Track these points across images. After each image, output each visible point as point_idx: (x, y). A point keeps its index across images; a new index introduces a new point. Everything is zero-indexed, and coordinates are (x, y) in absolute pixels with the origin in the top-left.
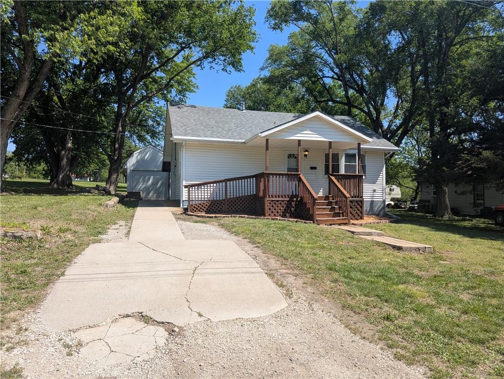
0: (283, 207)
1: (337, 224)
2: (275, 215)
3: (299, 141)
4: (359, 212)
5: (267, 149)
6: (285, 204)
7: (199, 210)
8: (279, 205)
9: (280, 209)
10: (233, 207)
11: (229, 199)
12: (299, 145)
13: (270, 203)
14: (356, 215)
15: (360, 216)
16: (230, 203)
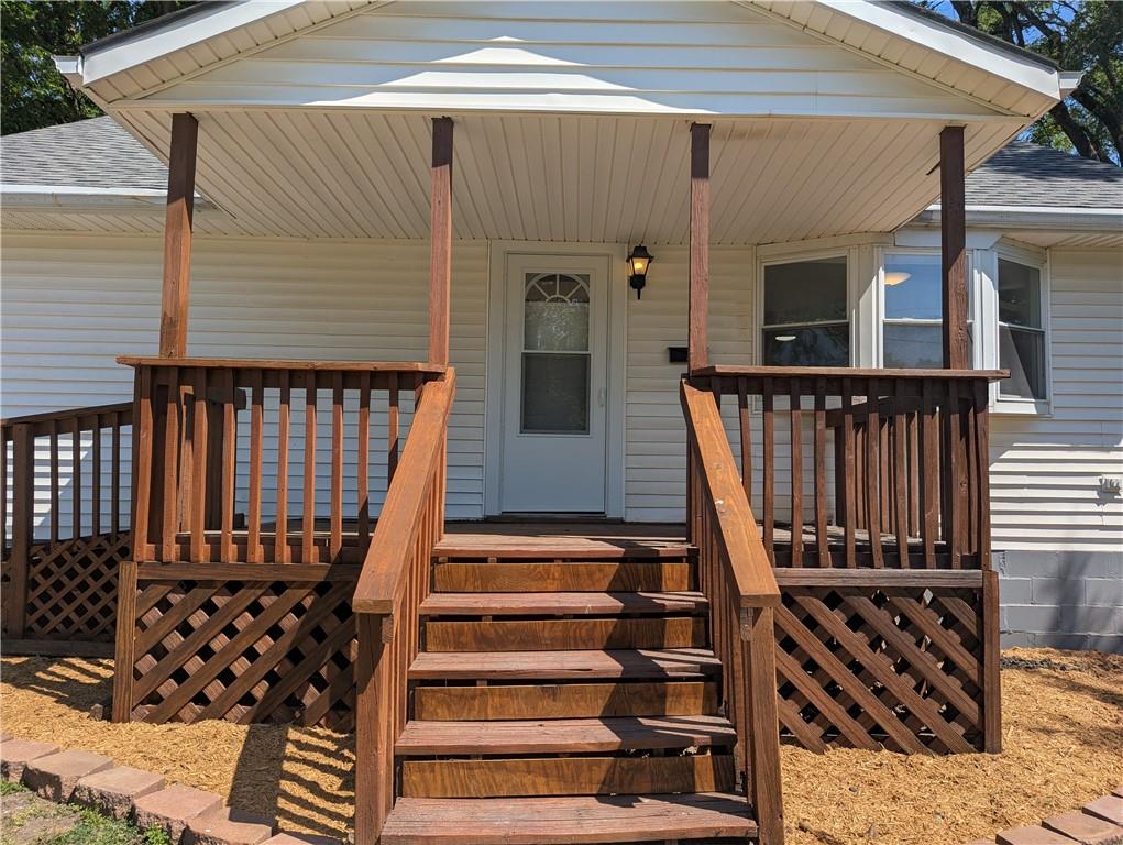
0: (275, 632)
2: (201, 699)
3: (443, 127)
4: (952, 686)
6: (298, 610)
8: (244, 621)
9: (251, 654)
11: (46, 546)
12: (443, 153)
13: (164, 605)
14: (929, 712)
15: (964, 721)
16: (46, 573)
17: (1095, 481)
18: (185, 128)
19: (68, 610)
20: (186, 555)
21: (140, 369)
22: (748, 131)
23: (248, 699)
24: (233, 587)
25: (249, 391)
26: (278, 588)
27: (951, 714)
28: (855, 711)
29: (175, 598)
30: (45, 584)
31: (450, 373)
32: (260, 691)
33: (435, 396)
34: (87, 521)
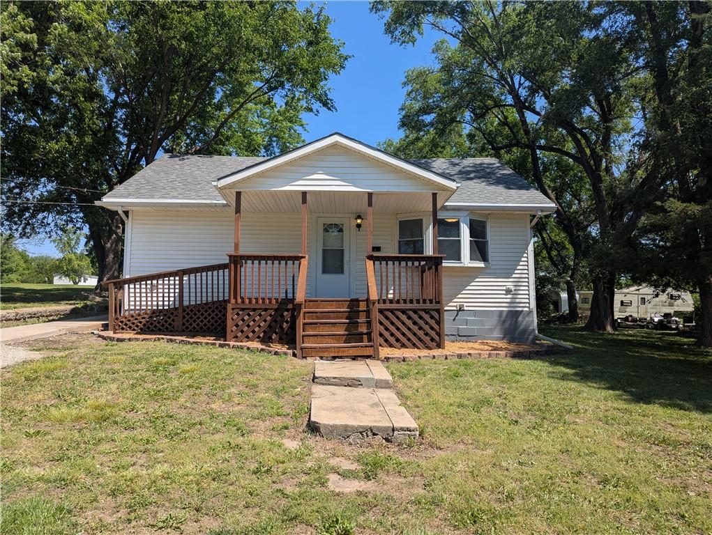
0: (265, 321)
1: (347, 357)
2: (247, 337)
3: (304, 194)
4: (433, 333)
5: (238, 210)
6: (271, 315)
7: (130, 327)
8: (257, 318)
9: (259, 326)
10: (195, 321)
11: (188, 307)
12: (304, 201)
13: (238, 314)
14: (427, 339)
15: (436, 342)
16: (188, 314)
17: (504, 288)
18: (239, 194)
19: (194, 325)
20: (243, 302)
21: (230, 256)
22: (378, 194)
23: (259, 337)
24: (254, 310)
25: (244, 261)
26: (265, 310)
27: (432, 340)
28: (409, 340)
29: (240, 313)
30: (187, 317)
31: (307, 257)
32: (261, 335)
33: (304, 262)
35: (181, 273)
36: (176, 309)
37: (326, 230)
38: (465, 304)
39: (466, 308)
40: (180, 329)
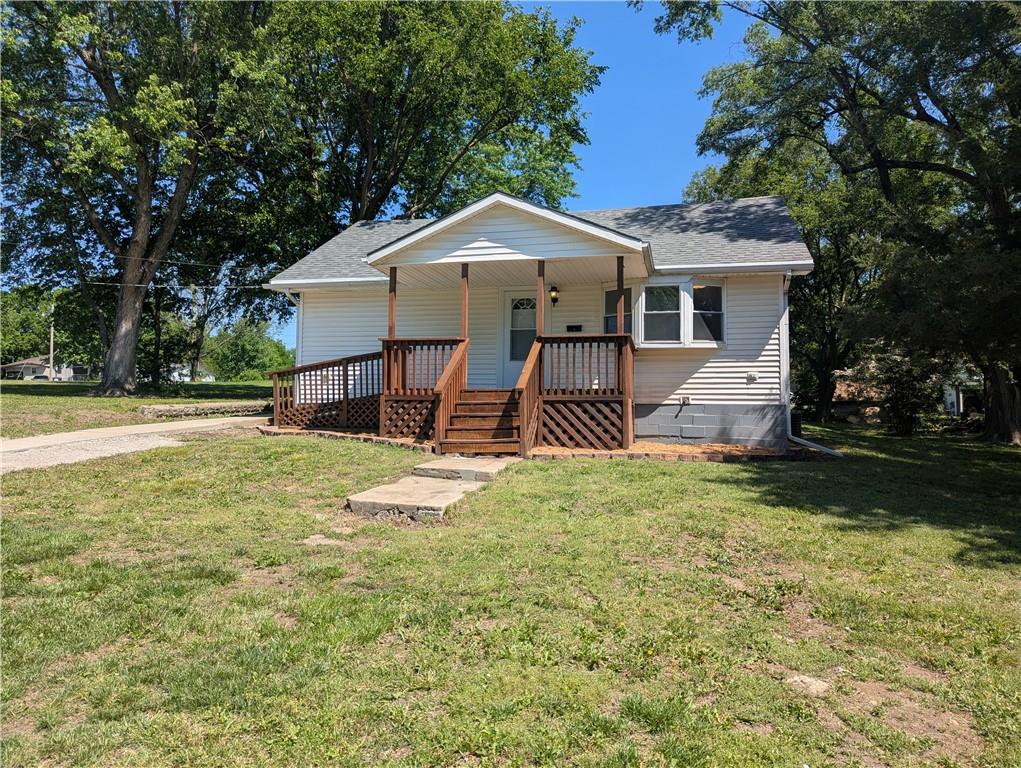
0: (421, 414)
1: (490, 454)
2: (402, 433)
3: (465, 266)
5: (393, 289)
6: (427, 408)
7: (295, 422)
8: (412, 411)
9: (414, 420)
10: (360, 416)
11: (352, 400)
12: (465, 274)
13: (392, 407)
14: (606, 437)
15: (618, 441)
16: (353, 408)
18: (393, 271)
19: (360, 420)
20: (397, 393)
21: (384, 341)
22: (551, 261)
23: (414, 433)
24: (409, 402)
25: (413, 347)
26: (421, 402)
27: (613, 438)
28: (585, 438)
29: (394, 405)
30: (353, 412)
31: (468, 340)
32: (417, 430)
33: (462, 346)
34: (364, 391)
35: (345, 362)
36: (340, 402)
37: (516, 307)
38: (691, 397)
39: (692, 402)
40: (345, 425)
